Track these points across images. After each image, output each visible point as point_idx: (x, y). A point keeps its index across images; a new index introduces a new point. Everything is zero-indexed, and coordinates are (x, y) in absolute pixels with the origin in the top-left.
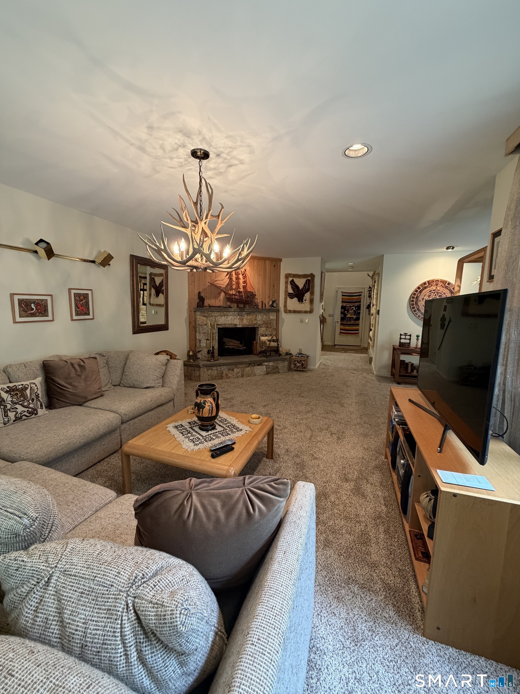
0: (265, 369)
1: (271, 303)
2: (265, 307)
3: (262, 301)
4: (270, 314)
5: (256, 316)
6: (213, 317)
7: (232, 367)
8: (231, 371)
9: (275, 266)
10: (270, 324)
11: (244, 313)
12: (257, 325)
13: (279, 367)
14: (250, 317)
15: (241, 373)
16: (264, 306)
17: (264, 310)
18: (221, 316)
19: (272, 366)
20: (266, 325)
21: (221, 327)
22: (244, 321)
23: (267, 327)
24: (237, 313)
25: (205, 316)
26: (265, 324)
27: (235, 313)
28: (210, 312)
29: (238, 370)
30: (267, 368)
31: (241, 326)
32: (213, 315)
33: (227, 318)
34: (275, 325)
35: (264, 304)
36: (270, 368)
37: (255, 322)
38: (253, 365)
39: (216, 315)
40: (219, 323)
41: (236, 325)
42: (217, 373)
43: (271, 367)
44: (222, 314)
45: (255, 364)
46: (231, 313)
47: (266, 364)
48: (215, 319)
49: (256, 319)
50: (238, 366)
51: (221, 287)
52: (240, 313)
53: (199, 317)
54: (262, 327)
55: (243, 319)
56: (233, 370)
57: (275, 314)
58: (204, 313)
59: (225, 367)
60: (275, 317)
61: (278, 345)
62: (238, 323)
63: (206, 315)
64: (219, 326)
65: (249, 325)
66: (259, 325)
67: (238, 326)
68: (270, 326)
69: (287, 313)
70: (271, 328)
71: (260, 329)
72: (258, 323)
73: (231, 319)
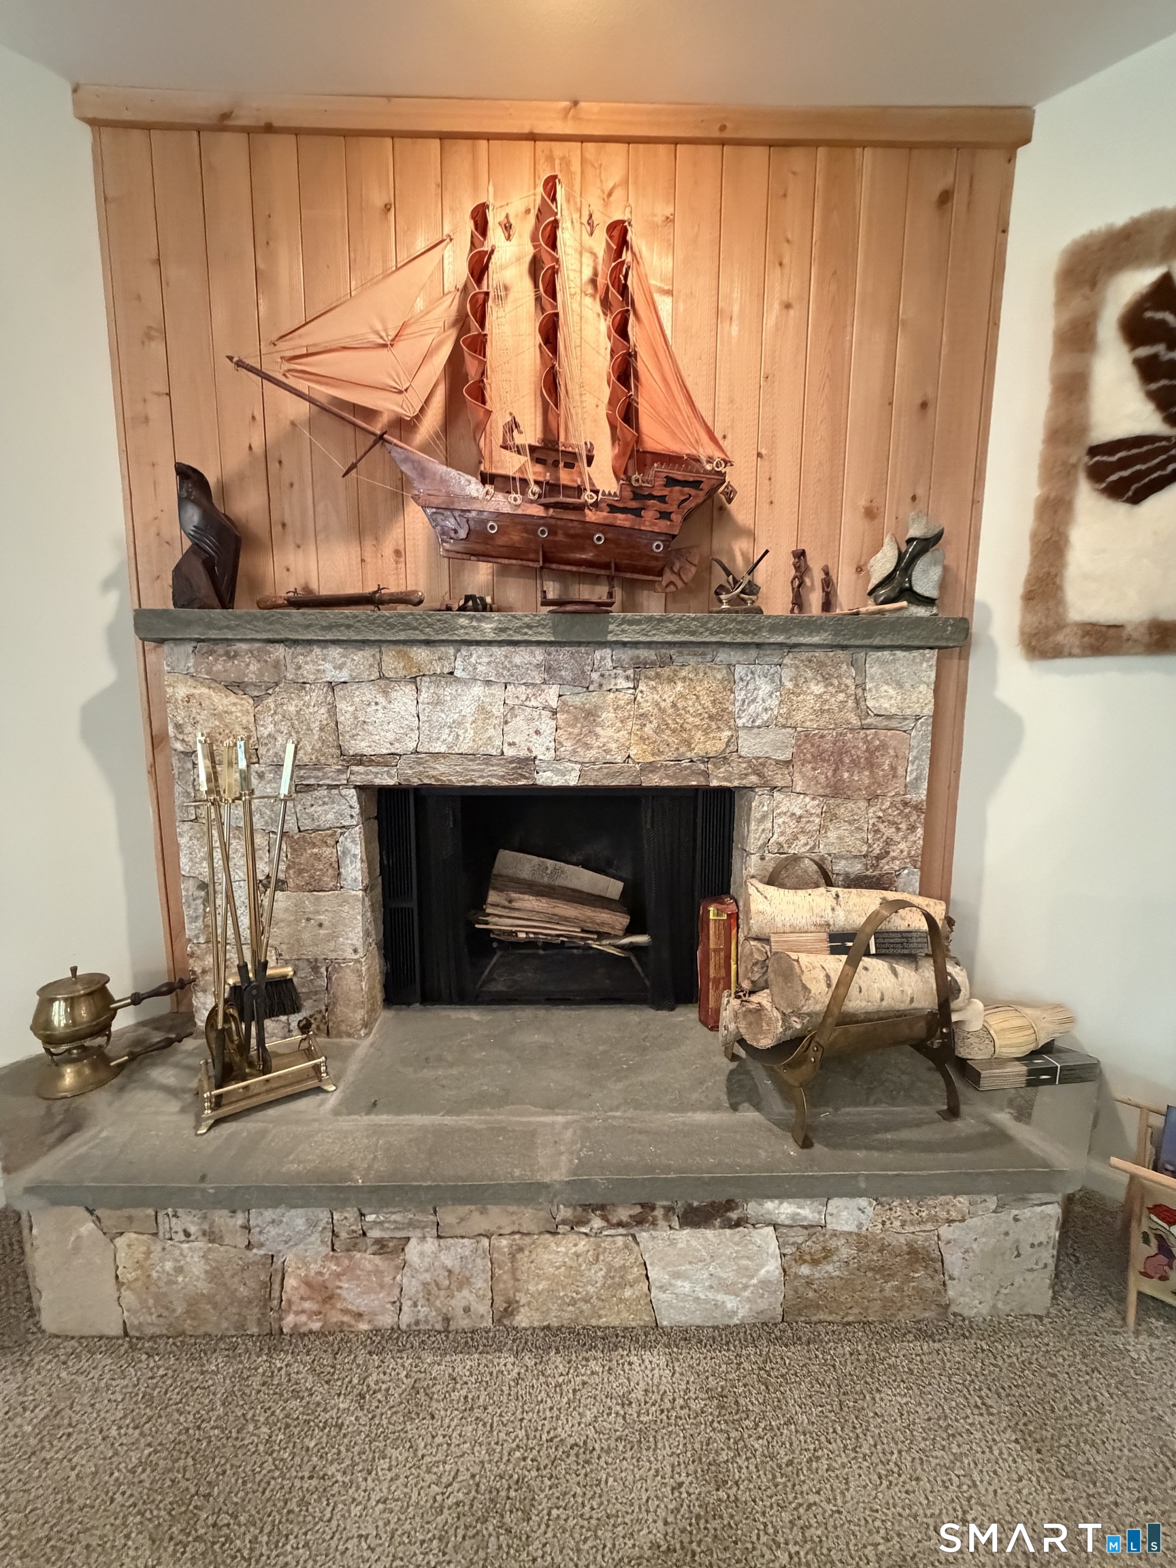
0: (771, 1268)
1: (883, 563)
2: (827, 605)
3: (800, 555)
4: (875, 664)
5: (729, 683)
6: (315, 695)
7: (380, 1224)
8: (367, 1260)
9: (945, 198)
10: (871, 765)
11: (603, 657)
12: (737, 767)
13: (954, 1260)
14: (669, 694)
15: (481, 1283)
16: (815, 600)
17: (812, 626)
18: (384, 681)
19: (861, 1241)
20: (824, 772)
21: (387, 779)
22: (605, 733)
23: (837, 791)
24: (539, 655)
25: (236, 686)
26: (819, 757)
27: (521, 657)
28: (280, 651)
29: (453, 1254)
30: (793, 1258)
31: (572, 780)
32: (308, 672)
33: (437, 702)
34: (916, 768)
35: (817, 576)
36: (828, 1254)
37: (714, 746)
38: (623, 1214)
39: (331, 674)
40: (361, 746)
41: (528, 762)
42: (214, 1274)
43: (845, 1252)
44: (392, 662)
45: (648, 1207)
46: (479, 656)
47: (784, 1210)
48: (333, 710)
49: (719, 716)
50: (449, 1216)
51: (370, 414)
52: (563, 655)
53: (182, 691)
54: (787, 789)
55: (590, 715)
56: (393, 1248)
57: (924, 666)
58: (231, 657)
59: (297, 1219)
60: (922, 699)
61: (947, 991)
62: (541, 749)
63: (252, 670)
64: (362, 775)
65: (650, 767)
66: (758, 766)
67: (547, 778)
68: (863, 778)
69: (1056, 653)
70: (871, 799)
71: (760, 804)
72: (749, 746)
73: (483, 710)
